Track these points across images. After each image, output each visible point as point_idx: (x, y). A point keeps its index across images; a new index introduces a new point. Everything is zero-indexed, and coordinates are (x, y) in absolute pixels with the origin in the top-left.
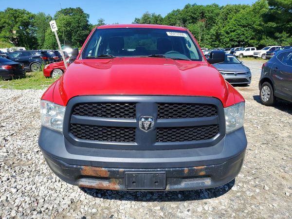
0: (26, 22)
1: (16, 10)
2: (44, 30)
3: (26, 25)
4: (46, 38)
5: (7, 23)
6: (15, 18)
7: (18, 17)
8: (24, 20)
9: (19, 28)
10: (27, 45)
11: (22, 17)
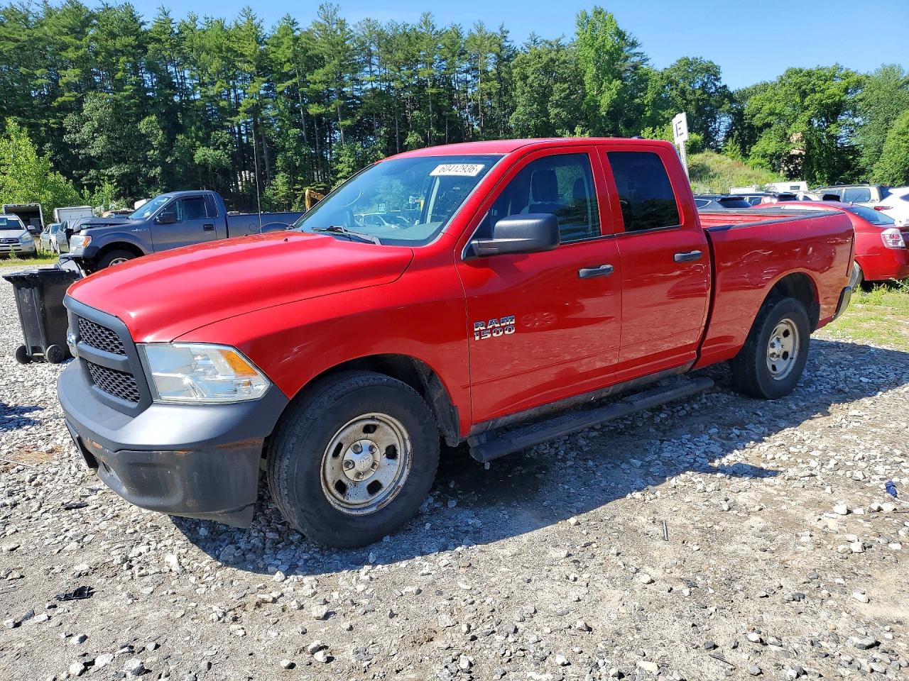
0: (834, 104)
1: (809, 74)
2: (887, 120)
3: (832, 111)
4: (886, 147)
5: (777, 114)
6: (804, 94)
7: (813, 91)
8: (828, 98)
9: (810, 123)
10: (822, 173)
11: (822, 91)
